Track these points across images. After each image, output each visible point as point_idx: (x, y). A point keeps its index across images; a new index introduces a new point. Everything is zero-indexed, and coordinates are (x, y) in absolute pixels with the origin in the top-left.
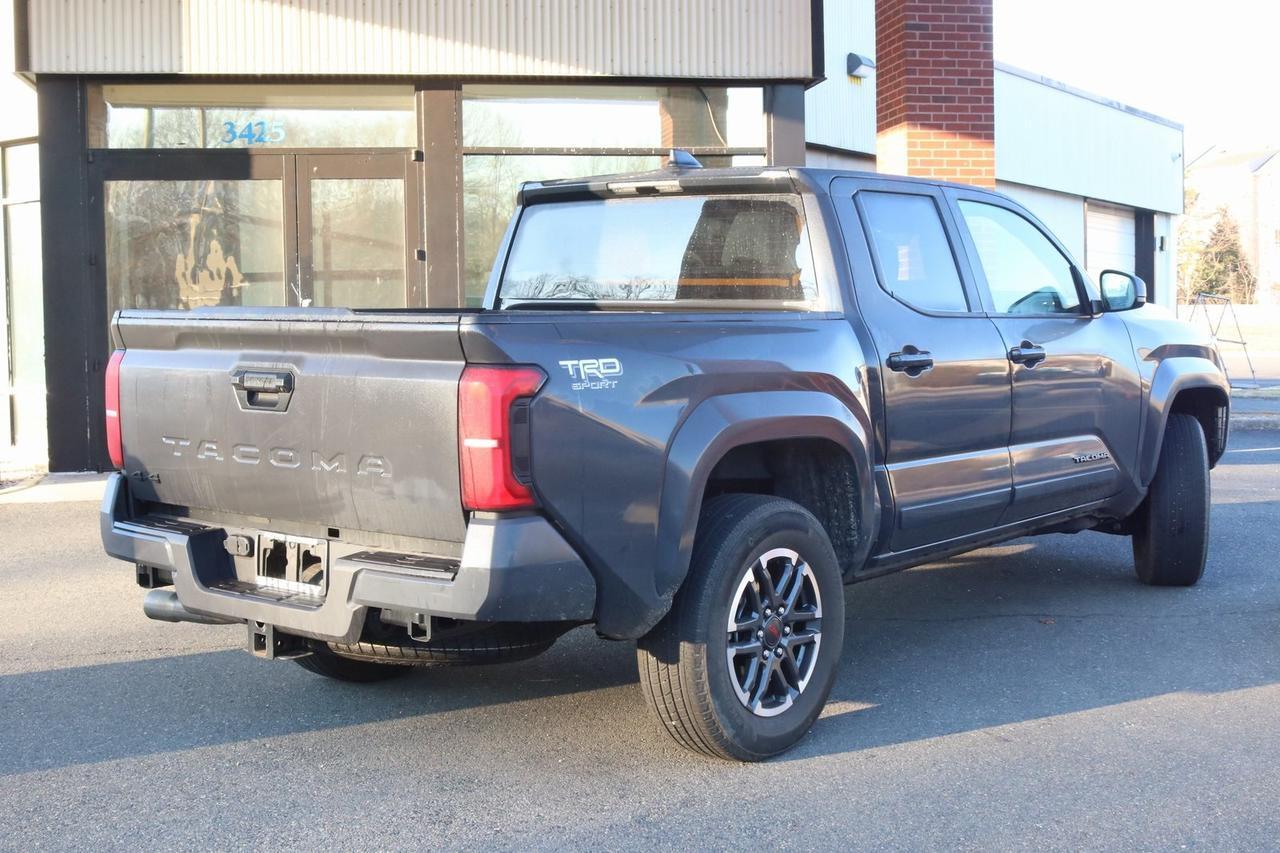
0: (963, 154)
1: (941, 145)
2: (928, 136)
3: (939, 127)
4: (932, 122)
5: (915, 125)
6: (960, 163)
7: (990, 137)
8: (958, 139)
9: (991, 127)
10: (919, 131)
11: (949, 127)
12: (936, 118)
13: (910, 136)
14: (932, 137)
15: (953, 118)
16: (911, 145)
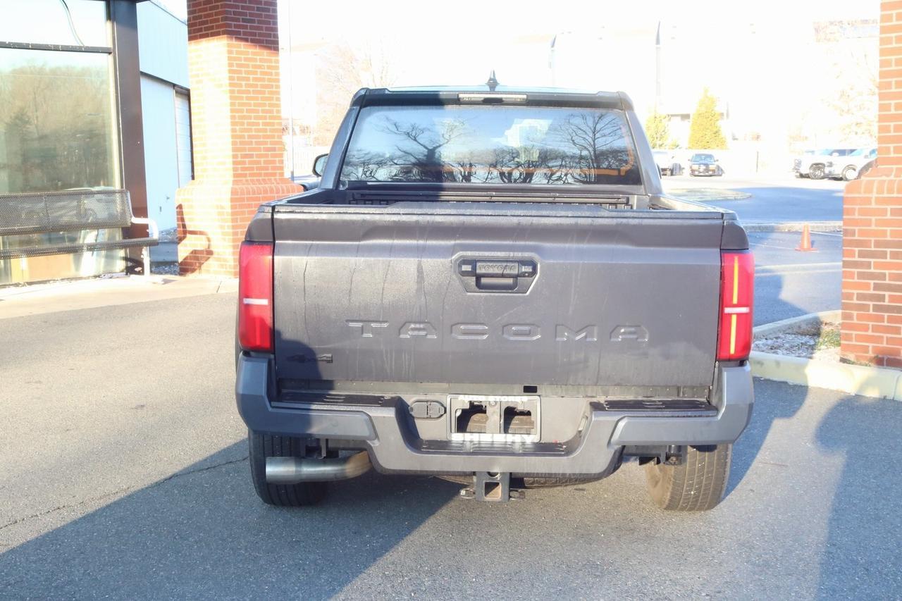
0: (261, 60)
1: (247, 53)
2: (240, 47)
3: (246, 40)
4: (242, 36)
5: (232, 38)
6: (259, 67)
7: (276, 49)
8: (258, 50)
9: (276, 43)
10: (234, 42)
11: (253, 41)
12: (245, 34)
13: (229, 46)
14: (242, 47)
15: (255, 34)
16: (230, 52)
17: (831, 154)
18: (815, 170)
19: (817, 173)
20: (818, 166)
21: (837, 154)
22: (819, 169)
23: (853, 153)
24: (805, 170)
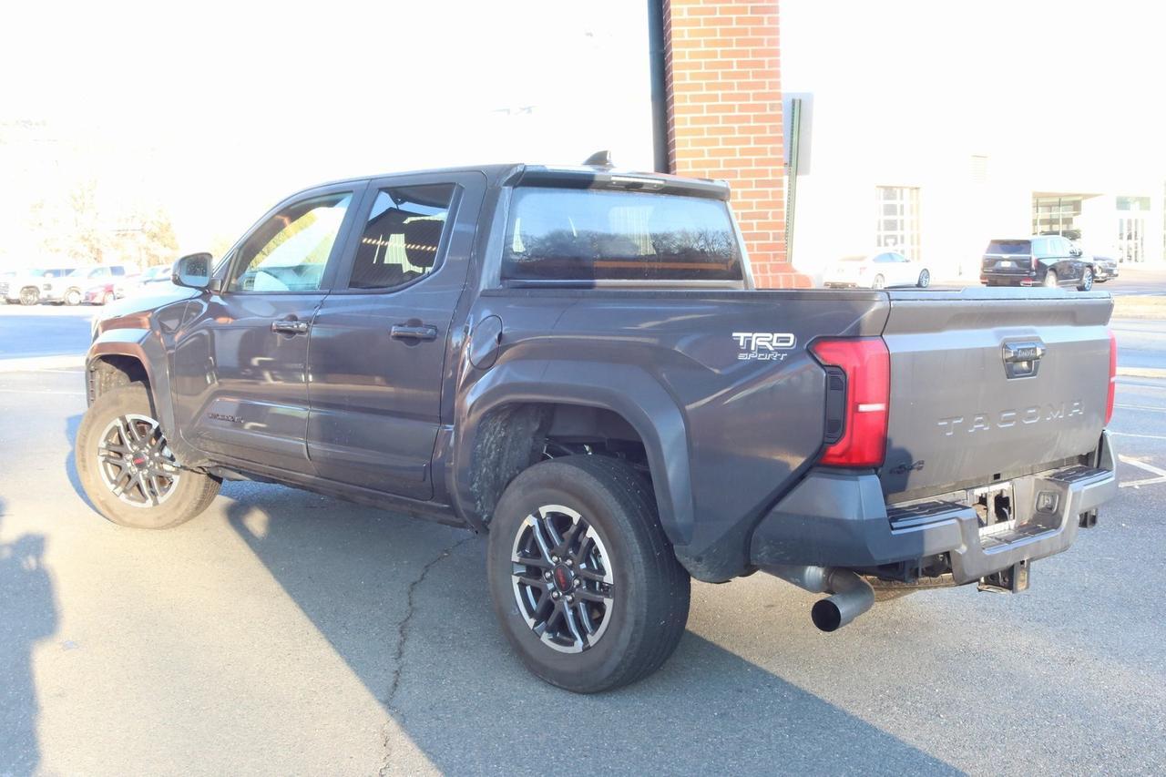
17: (44, 275)
18: (26, 294)
19: (29, 298)
20: (31, 289)
21: (51, 275)
22: (31, 293)
23: (72, 274)
24: (14, 295)
